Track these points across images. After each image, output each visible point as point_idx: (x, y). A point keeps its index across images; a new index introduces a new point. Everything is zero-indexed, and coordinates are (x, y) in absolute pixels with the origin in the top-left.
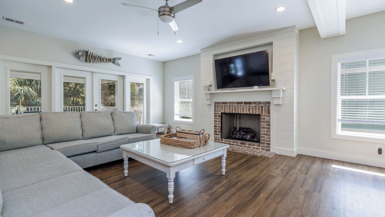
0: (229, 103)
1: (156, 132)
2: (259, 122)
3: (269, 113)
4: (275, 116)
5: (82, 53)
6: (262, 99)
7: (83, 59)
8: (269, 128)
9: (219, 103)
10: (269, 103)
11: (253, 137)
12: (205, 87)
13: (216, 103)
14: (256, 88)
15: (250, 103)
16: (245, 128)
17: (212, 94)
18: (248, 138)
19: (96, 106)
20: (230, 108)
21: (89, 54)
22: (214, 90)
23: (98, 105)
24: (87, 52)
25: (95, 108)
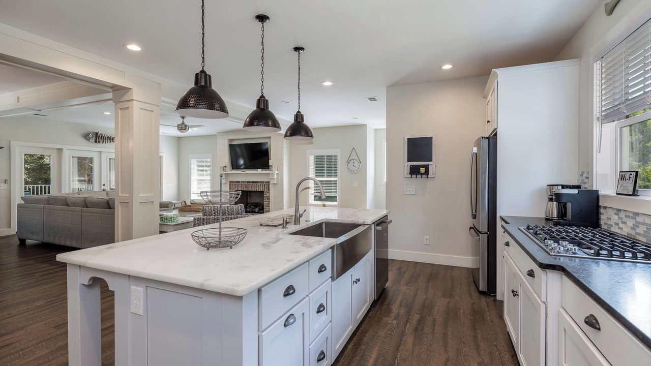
0: (242, 182)
1: (173, 207)
2: (263, 197)
3: (269, 190)
4: (272, 193)
5: (92, 135)
6: (265, 179)
7: (93, 140)
8: (269, 202)
9: (234, 182)
10: (269, 182)
11: (260, 210)
12: (221, 167)
13: (230, 182)
14: (260, 171)
15: (257, 182)
16: (254, 203)
17: (227, 175)
18: (256, 211)
19: (104, 185)
20: (242, 186)
21: (99, 135)
22: (229, 171)
23: (106, 185)
24: (97, 134)
25: (103, 187)
